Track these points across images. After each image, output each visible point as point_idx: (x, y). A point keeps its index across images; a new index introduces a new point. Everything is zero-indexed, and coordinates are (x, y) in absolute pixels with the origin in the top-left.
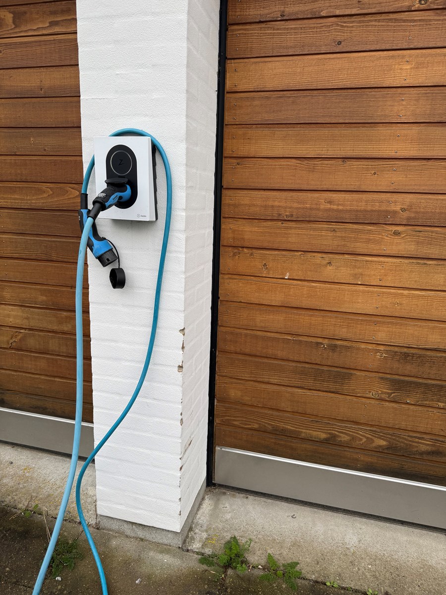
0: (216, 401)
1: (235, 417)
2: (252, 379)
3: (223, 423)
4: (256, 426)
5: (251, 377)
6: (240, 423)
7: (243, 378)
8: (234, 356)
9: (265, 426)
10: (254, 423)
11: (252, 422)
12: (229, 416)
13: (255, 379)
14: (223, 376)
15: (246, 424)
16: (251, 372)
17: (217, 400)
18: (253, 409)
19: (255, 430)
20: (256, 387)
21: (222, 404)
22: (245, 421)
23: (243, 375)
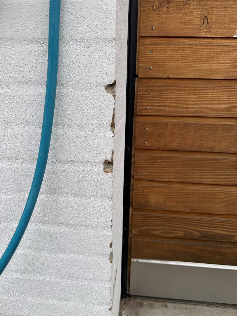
0: (131, 209)
1: (155, 226)
2: (178, 180)
3: (140, 234)
4: (181, 234)
5: (177, 178)
6: (162, 233)
7: (167, 180)
8: (157, 154)
9: (191, 233)
10: (178, 230)
11: (175, 230)
12: (148, 226)
13: (182, 180)
14: (141, 180)
15: (169, 233)
16: (178, 172)
17: (133, 208)
18: (177, 216)
19: (180, 238)
20: (183, 190)
21: (140, 213)
22: (168, 229)
23: (167, 176)
